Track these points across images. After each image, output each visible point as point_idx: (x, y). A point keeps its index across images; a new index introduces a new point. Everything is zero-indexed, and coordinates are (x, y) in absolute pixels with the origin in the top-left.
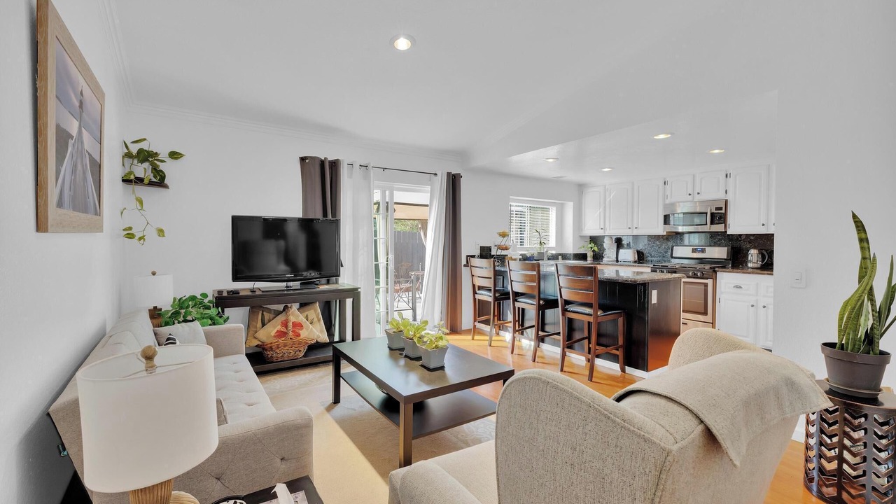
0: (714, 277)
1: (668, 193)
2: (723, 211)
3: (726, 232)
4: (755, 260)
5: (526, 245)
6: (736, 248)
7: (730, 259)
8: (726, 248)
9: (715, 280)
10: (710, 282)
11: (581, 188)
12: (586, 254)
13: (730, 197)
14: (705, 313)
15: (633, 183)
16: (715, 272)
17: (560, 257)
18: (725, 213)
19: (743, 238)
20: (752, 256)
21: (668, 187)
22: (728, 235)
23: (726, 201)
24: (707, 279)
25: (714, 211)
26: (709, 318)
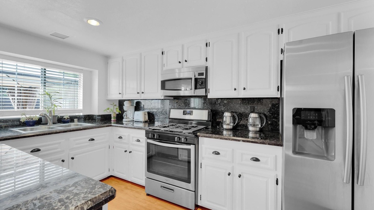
0: (196, 142)
1: (165, 62)
2: (204, 77)
3: (207, 96)
4: (228, 122)
5: (41, 109)
6: (214, 110)
7: (210, 121)
8: (207, 111)
9: (196, 145)
10: (192, 147)
11: (107, 58)
12: (111, 115)
13: (209, 64)
14: (188, 181)
15: (141, 54)
16: (197, 137)
17: (76, 120)
18: (206, 79)
19: (219, 101)
20: (226, 117)
21: (164, 55)
22: (209, 99)
23: (207, 68)
24: (190, 144)
25: (197, 77)
26: (191, 186)
